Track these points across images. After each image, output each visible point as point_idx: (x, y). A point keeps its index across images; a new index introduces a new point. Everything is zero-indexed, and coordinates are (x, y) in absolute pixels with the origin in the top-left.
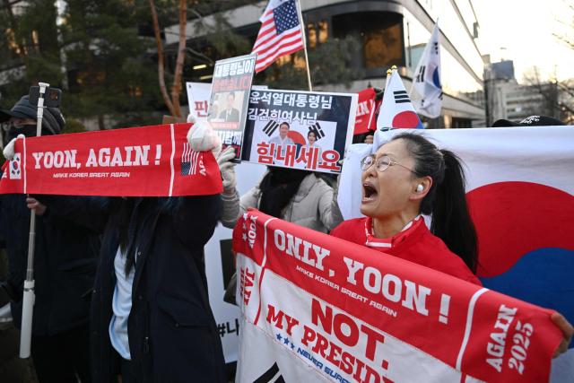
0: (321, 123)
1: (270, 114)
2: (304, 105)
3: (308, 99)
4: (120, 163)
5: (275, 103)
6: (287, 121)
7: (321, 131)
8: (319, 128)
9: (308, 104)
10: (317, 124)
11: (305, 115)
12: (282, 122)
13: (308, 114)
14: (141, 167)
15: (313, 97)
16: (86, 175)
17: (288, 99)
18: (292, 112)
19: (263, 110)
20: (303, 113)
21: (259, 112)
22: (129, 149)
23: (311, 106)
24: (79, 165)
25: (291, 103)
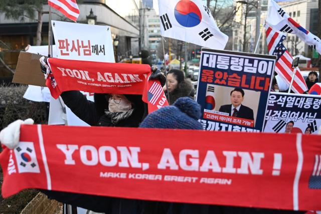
0: (317, 120)
1: (282, 114)
2: (309, 107)
3: (313, 102)
4: (216, 168)
5: (287, 106)
6: (293, 120)
7: (316, 127)
8: (315, 124)
9: (312, 106)
10: (315, 122)
11: (308, 115)
12: (289, 120)
13: (310, 114)
14: (250, 177)
15: (317, 100)
16: (159, 177)
17: (299, 102)
18: (299, 112)
19: (276, 112)
20: (307, 113)
21: (273, 113)
22: (230, 155)
23: (314, 107)
24: (146, 166)
25: (300, 105)
